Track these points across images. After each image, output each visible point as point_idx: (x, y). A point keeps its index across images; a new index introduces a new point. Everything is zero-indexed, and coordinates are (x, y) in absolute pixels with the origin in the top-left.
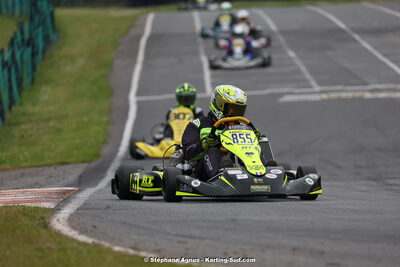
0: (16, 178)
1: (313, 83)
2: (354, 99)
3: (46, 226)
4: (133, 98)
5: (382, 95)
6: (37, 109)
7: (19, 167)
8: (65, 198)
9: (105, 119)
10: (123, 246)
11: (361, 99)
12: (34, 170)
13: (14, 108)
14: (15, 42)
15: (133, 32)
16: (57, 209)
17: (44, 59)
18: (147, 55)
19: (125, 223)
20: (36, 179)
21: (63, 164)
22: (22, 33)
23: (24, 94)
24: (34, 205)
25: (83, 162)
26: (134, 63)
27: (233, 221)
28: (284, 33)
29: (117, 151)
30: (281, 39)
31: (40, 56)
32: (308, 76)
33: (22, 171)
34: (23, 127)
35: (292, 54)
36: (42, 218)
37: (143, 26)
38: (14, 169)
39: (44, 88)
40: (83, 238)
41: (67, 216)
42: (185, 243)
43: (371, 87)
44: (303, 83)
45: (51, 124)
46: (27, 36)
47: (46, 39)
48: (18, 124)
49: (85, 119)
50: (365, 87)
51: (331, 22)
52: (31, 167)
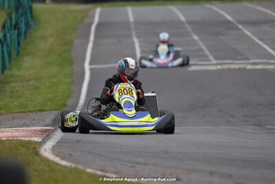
0: (10, 120)
1: (211, 58)
2: (239, 69)
3: (37, 154)
4: (87, 66)
5: (259, 67)
6: (21, 73)
7: (12, 113)
8: (47, 135)
9: (68, 80)
10: (93, 169)
11: (244, 69)
12: (21, 114)
13: (5, 72)
14: (6, 26)
15: (86, 21)
16: (43, 142)
17: (25, 38)
18: (96, 37)
19: (91, 153)
20: (24, 121)
21: (42, 111)
22: (11, 20)
23: (13, 62)
24: (27, 139)
25: (55, 110)
26: (88, 42)
27: (167, 152)
28: (190, 23)
29: (78, 103)
30: (189, 27)
31: (23, 36)
32: (207, 53)
33: (13, 115)
34: (12, 85)
35: (196, 37)
36: (34, 148)
37: (93, 16)
38: (8, 114)
39: (25, 59)
40: (64, 163)
41: (51, 147)
42: (134, 167)
43: (251, 61)
44: (204, 57)
45: (32, 83)
46: (14, 23)
47: (27, 24)
48: (8, 83)
49: (55, 80)
50: (247, 62)
51: (223, 16)
52: (19, 112)
